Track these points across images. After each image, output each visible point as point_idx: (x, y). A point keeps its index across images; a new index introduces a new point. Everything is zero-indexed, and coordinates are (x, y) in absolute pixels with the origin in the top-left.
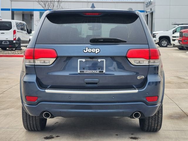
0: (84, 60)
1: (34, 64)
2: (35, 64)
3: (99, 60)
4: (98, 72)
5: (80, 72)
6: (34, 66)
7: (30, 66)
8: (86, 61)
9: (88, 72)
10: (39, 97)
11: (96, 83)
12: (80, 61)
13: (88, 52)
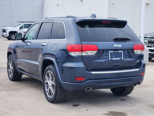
0: (112, 52)
1: (81, 55)
2: (83, 55)
3: (120, 52)
4: (119, 59)
5: (111, 59)
6: (81, 57)
7: (79, 57)
8: (113, 52)
9: (114, 59)
10: (86, 77)
11: (119, 66)
12: (110, 52)
13: (116, 46)
